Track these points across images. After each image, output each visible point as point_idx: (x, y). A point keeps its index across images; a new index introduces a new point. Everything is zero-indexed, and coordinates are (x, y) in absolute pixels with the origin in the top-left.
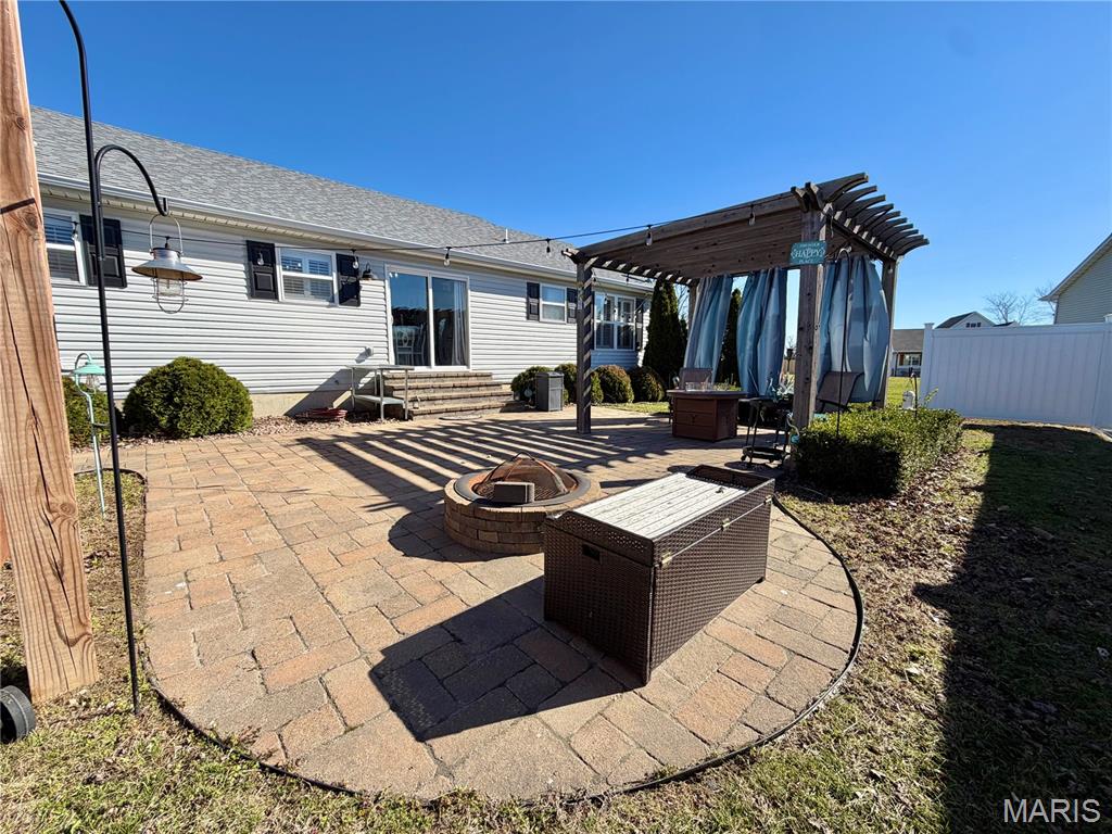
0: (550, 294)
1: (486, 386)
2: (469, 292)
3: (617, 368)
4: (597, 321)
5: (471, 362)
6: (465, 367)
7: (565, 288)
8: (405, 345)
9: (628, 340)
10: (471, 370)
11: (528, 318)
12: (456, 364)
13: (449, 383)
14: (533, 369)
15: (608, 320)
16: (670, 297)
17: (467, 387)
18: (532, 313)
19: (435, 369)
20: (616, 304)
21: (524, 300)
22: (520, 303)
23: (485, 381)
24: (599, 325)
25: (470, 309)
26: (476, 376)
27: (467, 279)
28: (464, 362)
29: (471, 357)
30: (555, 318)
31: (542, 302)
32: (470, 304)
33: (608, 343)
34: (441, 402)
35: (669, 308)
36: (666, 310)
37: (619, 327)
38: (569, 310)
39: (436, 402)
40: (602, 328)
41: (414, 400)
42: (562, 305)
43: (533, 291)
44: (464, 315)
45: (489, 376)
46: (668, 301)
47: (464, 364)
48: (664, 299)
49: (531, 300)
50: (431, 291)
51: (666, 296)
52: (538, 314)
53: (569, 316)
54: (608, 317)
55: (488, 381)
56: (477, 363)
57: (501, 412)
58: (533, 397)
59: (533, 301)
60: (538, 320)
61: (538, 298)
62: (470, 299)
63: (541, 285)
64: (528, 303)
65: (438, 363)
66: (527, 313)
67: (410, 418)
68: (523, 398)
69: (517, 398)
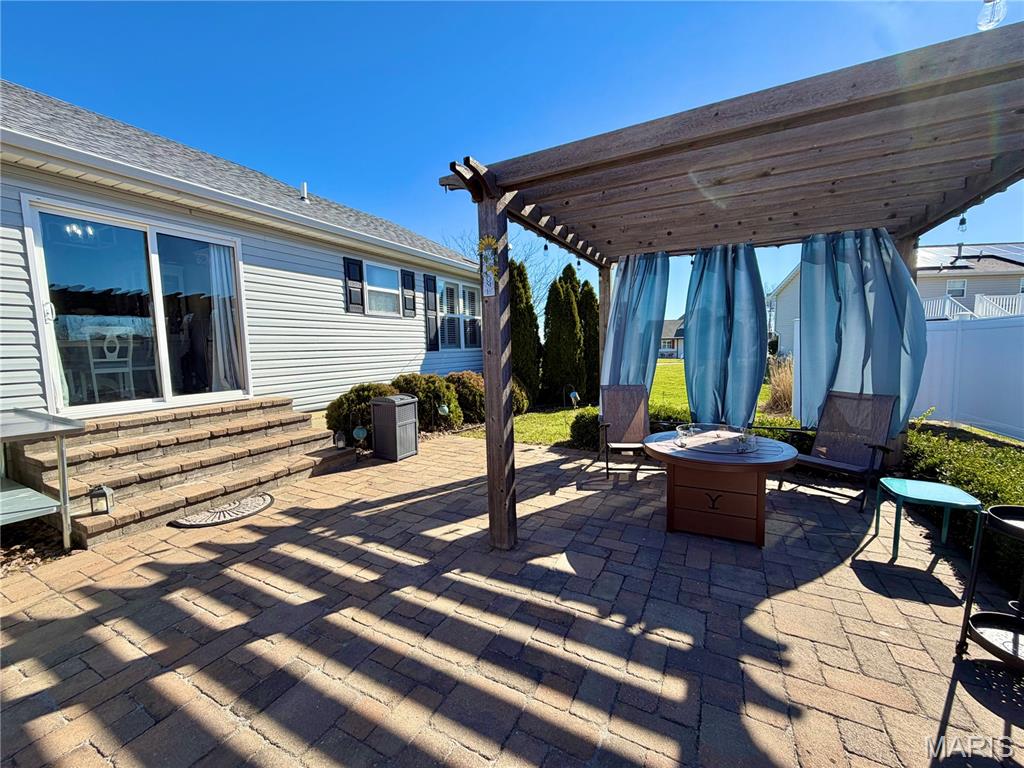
0: (377, 276)
1: (282, 425)
2: (242, 266)
3: (474, 374)
4: (440, 314)
5: (251, 382)
6: (240, 392)
7: (399, 269)
8: (112, 357)
9: (475, 336)
10: (253, 396)
11: (347, 310)
12: (221, 389)
13: (202, 429)
14: (363, 389)
15: (452, 312)
16: (524, 286)
17: (243, 432)
18: (353, 302)
19: (173, 402)
20: (461, 294)
21: (341, 283)
22: (334, 287)
23: (279, 416)
24: (443, 320)
25: (244, 294)
26: (261, 407)
27: (236, 242)
28: (238, 383)
29: (251, 373)
30: (387, 310)
31: (367, 287)
32: (243, 285)
33: (453, 341)
34: (176, 478)
35: (525, 301)
36: (521, 301)
37: (465, 321)
38: (405, 299)
39: (164, 481)
40: (446, 323)
41: (96, 493)
42: (396, 292)
43: (353, 270)
44: (233, 304)
45: (286, 404)
46: (522, 290)
47: (238, 388)
48: (518, 288)
49: (351, 283)
50: (155, 259)
51: (520, 285)
52: (363, 304)
53: (405, 308)
54: (452, 310)
55: (283, 415)
56: (261, 384)
57: (313, 475)
58: (368, 438)
59: (354, 285)
60: (364, 312)
61: (361, 280)
62: (243, 277)
63: (365, 263)
64: (346, 287)
65: (181, 388)
66: (346, 302)
67: (79, 544)
68: (351, 442)
69: (341, 444)
